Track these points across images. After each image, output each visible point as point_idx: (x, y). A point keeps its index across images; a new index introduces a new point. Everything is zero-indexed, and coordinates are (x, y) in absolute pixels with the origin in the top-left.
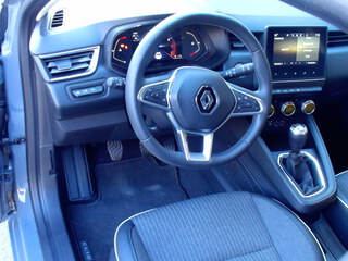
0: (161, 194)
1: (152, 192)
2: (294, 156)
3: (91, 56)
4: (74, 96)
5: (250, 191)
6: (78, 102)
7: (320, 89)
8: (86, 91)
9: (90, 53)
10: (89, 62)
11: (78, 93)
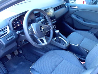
0: (24, 64)
1: (21, 64)
2: (58, 38)
3: (7, 29)
4: (8, 40)
5: (52, 50)
6: (9, 42)
7: (56, 22)
8: (10, 38)
9: (6, 28)
10: (7, 30)
11: (8, 39)
